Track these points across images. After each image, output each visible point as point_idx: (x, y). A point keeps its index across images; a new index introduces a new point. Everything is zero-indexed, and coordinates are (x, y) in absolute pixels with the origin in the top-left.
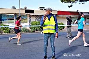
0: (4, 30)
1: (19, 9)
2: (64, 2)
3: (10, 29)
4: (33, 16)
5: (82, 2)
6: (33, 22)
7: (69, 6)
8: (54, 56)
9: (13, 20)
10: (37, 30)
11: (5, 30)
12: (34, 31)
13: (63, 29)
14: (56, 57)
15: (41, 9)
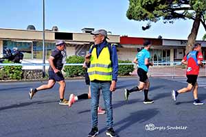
0: (10, 73)
1: (42, 30)
2: (134, 19)
3: (24, 70)
4: (71, 45)
5: (169, 19)
6: (70, 58)
7: (143, 27)
8: (112, 129)
9: (30, 52)
10: (77, 75)
11: (13, 73)
12: (71, 77)
13: (130, 73)
14: (115, 129)
15: (86, 32)
